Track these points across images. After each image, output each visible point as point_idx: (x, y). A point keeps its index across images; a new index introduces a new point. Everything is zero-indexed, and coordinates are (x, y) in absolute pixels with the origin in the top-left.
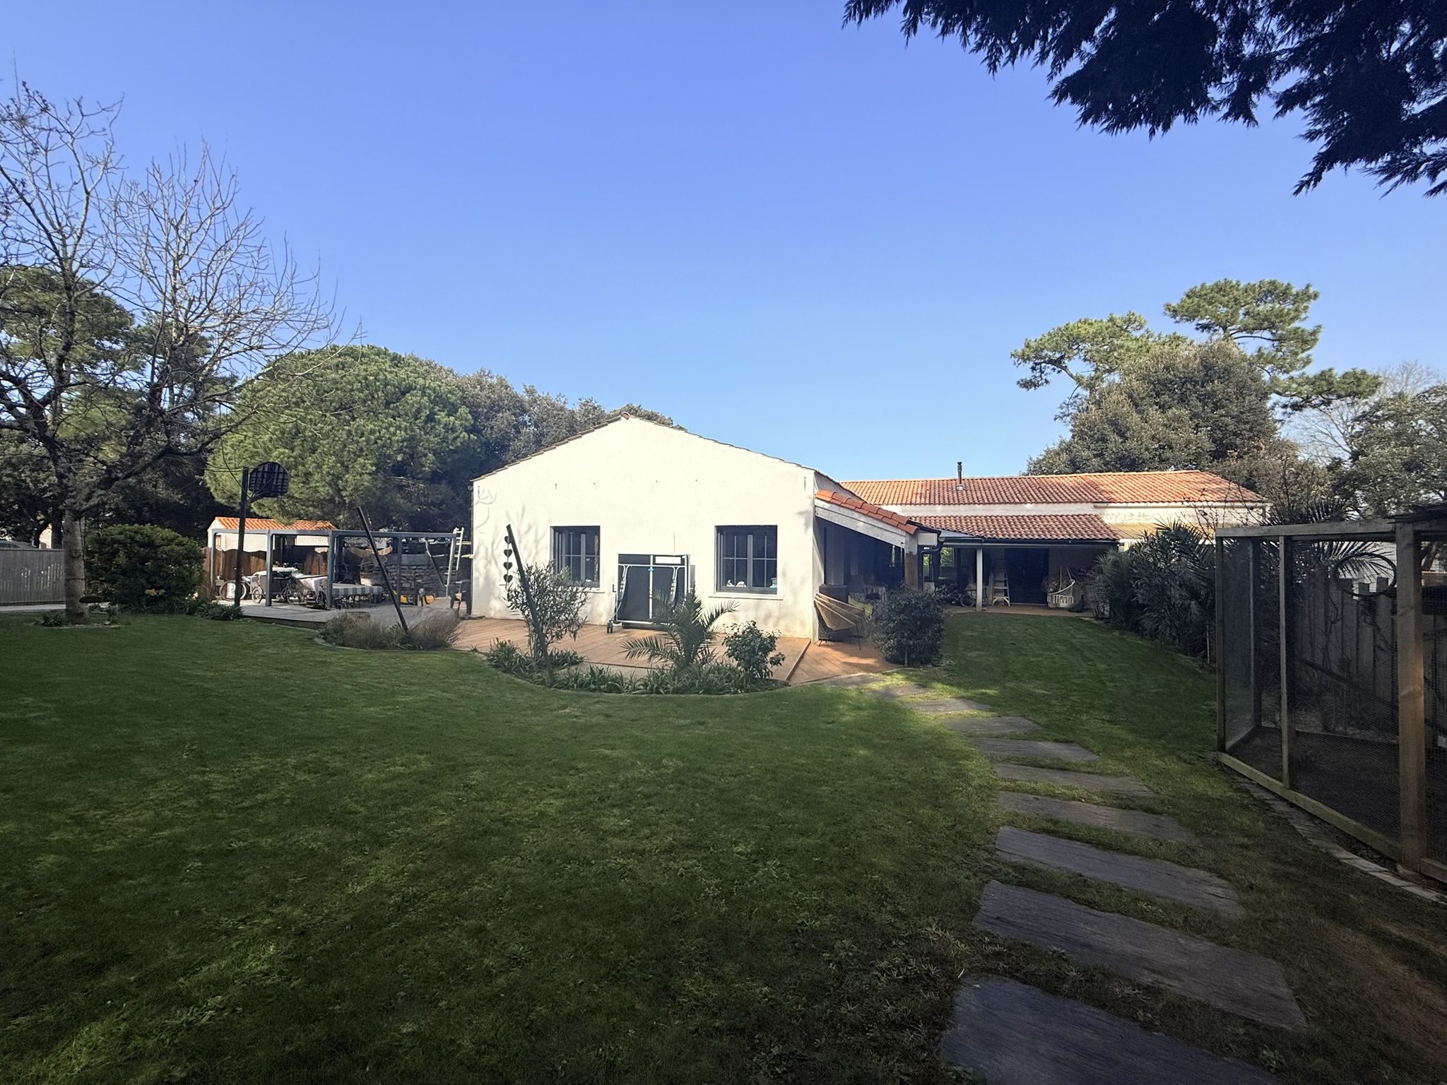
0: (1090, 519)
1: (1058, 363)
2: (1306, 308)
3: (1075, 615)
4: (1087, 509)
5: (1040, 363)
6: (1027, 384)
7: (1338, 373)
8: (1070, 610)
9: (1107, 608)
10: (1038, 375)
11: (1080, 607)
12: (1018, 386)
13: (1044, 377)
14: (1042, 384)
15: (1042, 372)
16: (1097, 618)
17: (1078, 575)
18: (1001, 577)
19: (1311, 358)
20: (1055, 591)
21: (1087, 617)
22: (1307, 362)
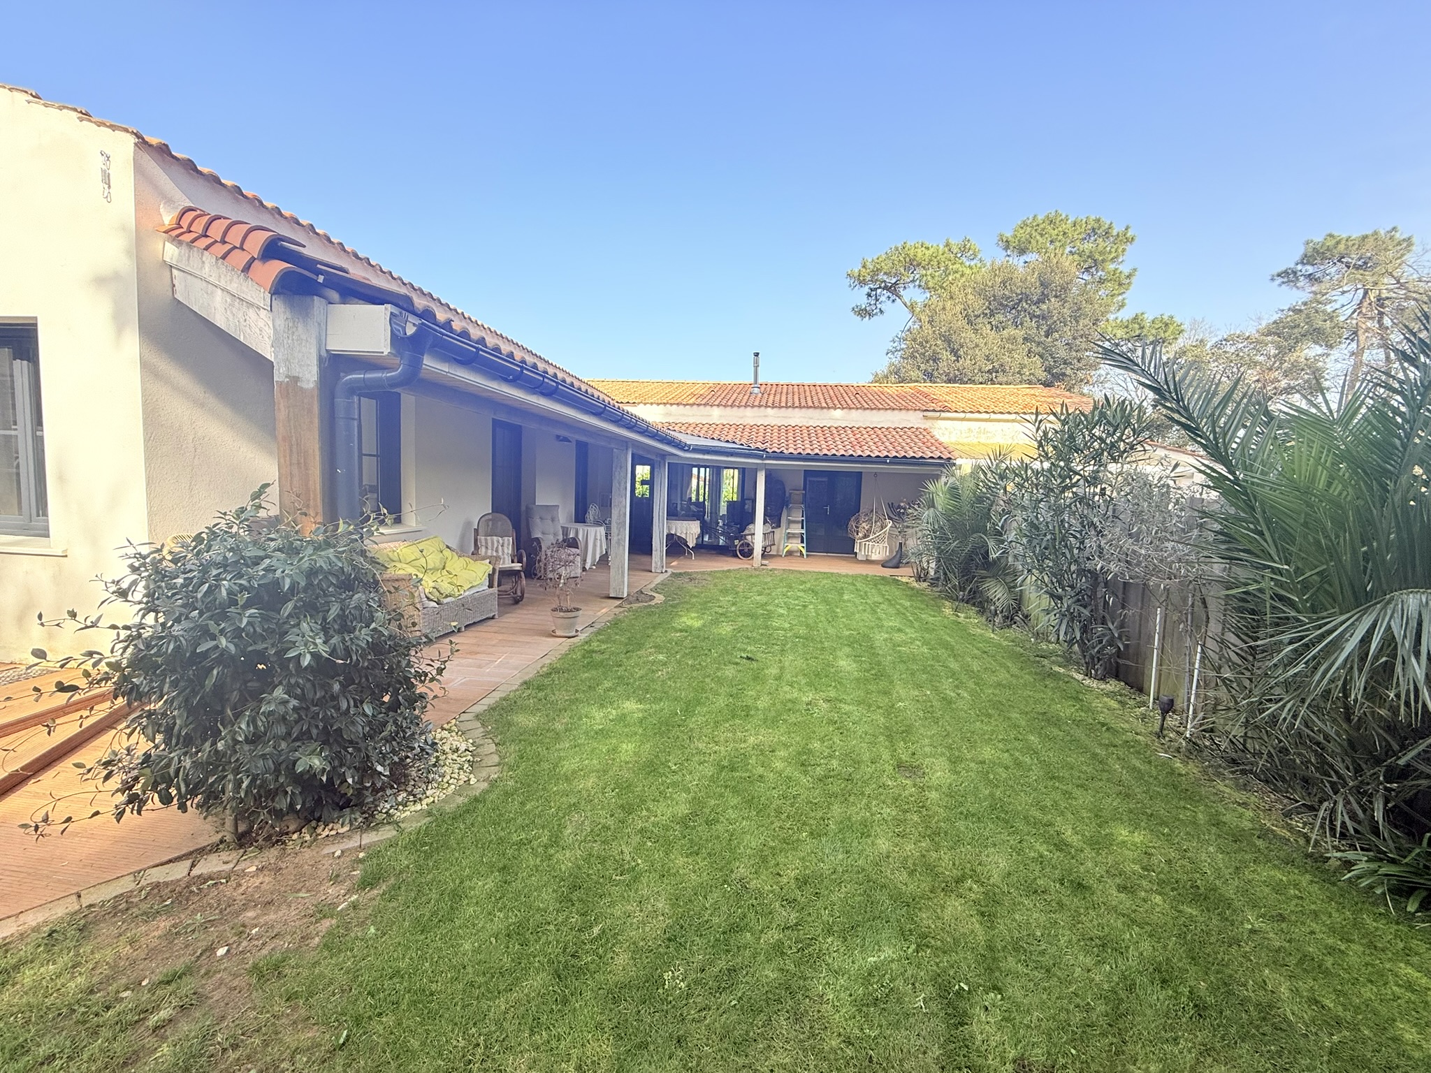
0: (916, 431)
1: (892, 289)
2: (1124, 250)
3: (888, 572)
4: (913, 419)
5: (876, 289)
6: (863, 313)
7: (1149, 317)
8: (884, 565)
9: (933, 565)
10: (873, 302)
11: (897, 561)
12: (852, 313)
13: (879, 306)
14: (876, 314)
15: (877, 300)
16: (919, 579)
17: (897, 513)
18: (798, 516)
19: (1126, 301)
20: (865, 536)
21: (905, 575)
22: (1122, 306)
